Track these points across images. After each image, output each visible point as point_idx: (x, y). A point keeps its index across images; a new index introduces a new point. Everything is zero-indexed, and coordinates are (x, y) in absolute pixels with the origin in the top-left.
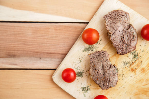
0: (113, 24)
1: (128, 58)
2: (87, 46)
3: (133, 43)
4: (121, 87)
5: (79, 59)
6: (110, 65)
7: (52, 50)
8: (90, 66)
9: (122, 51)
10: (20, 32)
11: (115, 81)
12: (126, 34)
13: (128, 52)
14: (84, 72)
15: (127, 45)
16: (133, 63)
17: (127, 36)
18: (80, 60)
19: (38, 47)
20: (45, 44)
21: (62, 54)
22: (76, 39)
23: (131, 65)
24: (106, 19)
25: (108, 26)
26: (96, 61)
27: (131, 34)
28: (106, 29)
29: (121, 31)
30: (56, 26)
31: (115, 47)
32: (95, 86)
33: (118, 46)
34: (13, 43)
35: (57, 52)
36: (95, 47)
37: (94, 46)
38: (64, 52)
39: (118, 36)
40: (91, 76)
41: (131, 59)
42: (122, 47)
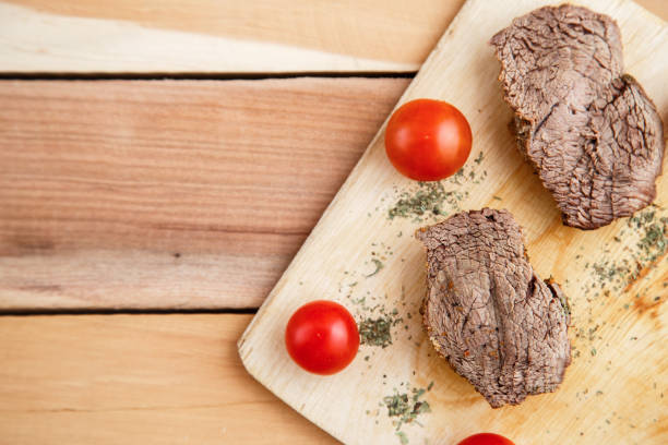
0: (538, 74)
1: (617, 244)
2: (411, 188)
3: (641, 171)
4: (586, 392)
5: (372, 257)
6: (530, 279)
7: (235, 216)
8: (429, 289)
9: (587, 210)
10: (72, 128)
11: (554, 363)
12: (607, 125)
13: (615, 213)
14: (397, 321)
15: (611, 179)
16: (642, 272)
17: (611, 134)
18: (376, 261)
19: (166, 200)
20: (201, 186)
21: (284, 233)
22: (356, 158)
23: (632, 280)
24: (505, 51)
25: (513, 87)
26: (460, 262)
27: (631, 122)
28: (507, 102)
29: (580, 108)
30: (251, 92)
31: (552, 191)
32: (454, 390)
33: (569, 185)
34: (38, 184)
35: (260, 223)
36: (450, 194)
37: (447, 190)
38: (296, 222)
39: (566, 136)
40: (432, 338)
41: (631, 251)
42: (587, 191)
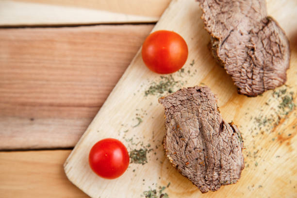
0: (222, 15)
1: (267, 106)
2: (157, 79)
3: (279, 65)
4: (253, 186)
5: (136, 116)
6: (221, 122)
7: (64, 97)
8: (166, 129)
9: (250, 86)
11: (235, 168)
12: (260, 41)
13: (266, 87)
14: (150, 150)
15: (262, 69)
16: (281, 121)
17: (261, 45)
18: (139, 119)
19: (27, 91)
20: (44, 82)
21: (90, 106)
22: (126, 66)
23: (276, 125)
24: (204, 4)
25: (209, 22)
26: (183, 114)
27: (272, 39)
28: (206, 30)
29: (245, 32)
30: (72, 33)
31: (232, 76)
32: (181, 186)
33: (240, 72)
35: (77, 102)
36: (177, 82)
37: (176, 80)
38: (96, 101)
39: (238, 47)
40: (168, 156)
41: (275, 110)
42: (250, 75)
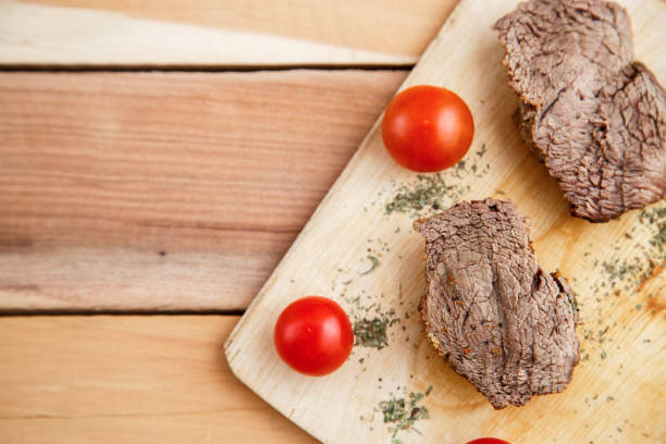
0: (544, 59)
1: (628, 240)
2: (410, 181)
3: (654, 161)
4: (596, 398)
5: (367, 254)
6: (535, 271)
7: (225, 210)
8: (428, 283)
9: (596, 200)
10: (53, 122)
11: (562, 362)
12: (618, 111)
13: (626, 204)
14: (393, 321)
15: (621, 168)
16: (655, 271)
17: (621, 120)
18: (372, 258)
19: (153, 196)
20: (187, 181)
21: (276, 230)
22: (351, 152)
23: (644, 279)
24: (509, 35)
25: (518, 72)
26: (460, 254)
27: (642, 108)
28: (511, 87)
29: (589, 94)
30: (243, 84)
31: (559, 180)
32: (454, 394)
33: (577, 174)
34: (19, 179)
35: (251, 220)
36: (450, 188)
37: (448, 184)
38: (288, 220)
39: (574, 123)
40: (431, 335)
41: (643, 248)
42: (596, 180)
